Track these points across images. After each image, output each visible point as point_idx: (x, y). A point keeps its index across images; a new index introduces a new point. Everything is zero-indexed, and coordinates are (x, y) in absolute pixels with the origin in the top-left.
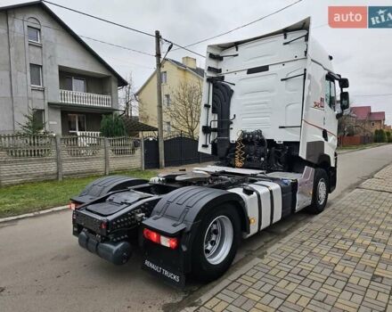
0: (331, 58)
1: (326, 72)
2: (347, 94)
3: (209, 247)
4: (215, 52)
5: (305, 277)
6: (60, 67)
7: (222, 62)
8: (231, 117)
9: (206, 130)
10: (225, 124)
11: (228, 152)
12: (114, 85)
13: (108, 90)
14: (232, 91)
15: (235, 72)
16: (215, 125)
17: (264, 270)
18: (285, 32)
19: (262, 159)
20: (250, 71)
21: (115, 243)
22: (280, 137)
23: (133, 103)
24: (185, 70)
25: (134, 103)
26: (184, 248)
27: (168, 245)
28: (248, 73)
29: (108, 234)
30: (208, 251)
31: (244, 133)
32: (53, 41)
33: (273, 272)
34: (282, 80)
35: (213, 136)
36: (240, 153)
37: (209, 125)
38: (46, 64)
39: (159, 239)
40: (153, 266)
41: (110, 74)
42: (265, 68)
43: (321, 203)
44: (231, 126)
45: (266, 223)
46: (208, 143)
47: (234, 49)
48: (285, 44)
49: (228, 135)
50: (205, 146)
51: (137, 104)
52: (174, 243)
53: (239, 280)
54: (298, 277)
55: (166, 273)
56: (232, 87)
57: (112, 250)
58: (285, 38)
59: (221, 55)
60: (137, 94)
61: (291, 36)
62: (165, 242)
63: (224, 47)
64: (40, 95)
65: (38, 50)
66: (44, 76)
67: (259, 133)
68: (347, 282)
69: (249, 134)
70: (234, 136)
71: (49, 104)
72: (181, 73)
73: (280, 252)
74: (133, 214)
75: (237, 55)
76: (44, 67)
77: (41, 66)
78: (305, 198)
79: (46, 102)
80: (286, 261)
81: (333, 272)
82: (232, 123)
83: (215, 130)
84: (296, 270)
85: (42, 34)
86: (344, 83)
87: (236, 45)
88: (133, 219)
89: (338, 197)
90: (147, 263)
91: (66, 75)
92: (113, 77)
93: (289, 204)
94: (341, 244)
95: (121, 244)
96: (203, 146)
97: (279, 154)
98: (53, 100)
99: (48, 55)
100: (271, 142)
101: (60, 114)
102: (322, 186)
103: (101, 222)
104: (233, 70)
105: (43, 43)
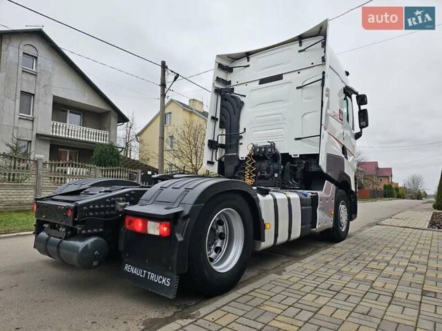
0: (347, 74)
1: (344, 86)
2: (365, 111)
3: (213, 254)
4: (225, 63)
5: (338, 292)
6: (54, 97)
7: (232, 74)
8: (241, 130)
9: (213, 145)
10: (234, 138)
11: (237, 169)
12: (113, 120)
13: (106, 125)
14: (243, 103)
15: (246, 83)
16: (222, 140)
17: (283, 285)
18: (300, 39)
19: (276, 175)
20: (262, 81)
21: (83, 237)
22: (296, 150)
23: (133, 144)
24: (191, 112)
25: (135, 144)
26: (180, 238)
27: (157, 233)
28: (260, 83)
29: (75, 223)
30: (212, 260)
31: (255, 148)
32: (51, 71)
33: (296, 287)
34: (297, 88)
35: (220, 153)
36: (251, 169)
37: (216, 140)
38: (39, 92)
39: (145, 226)
40: (134, 271)
41: (110, 109)
42: (279, 77)
43: (343, 230)
44: (240, 142)
45: (283, 238)
46: (214, 160)
47: (246, 59)
48: (300, 51)
49: (237, 151)
50: (211, 163)
51: (137, 144)
52: (165, 229)
53: (253, 293)
54: (328, 292)
55: (152, 276)
56: (242, 99)
57: (78, 248)
58: (301, 46)
59: (231, 66)
60: (139, 134)
61: (306, 43)
62: (154, 229)
63: (235, 58)
64: (28, 125)
65: (32, 78)
66: (35, 105)
67: (273, 146)
68: (393, 297)
69: (260, 148)
70: (244, 152)
71: (37, 135)
72: (187, 115)
73: (301, 270)
74: (114, 202)
75: (248, 66)
76: (36, 96)
77: (34, 95)
78: (326, 217)
79: (34, 133)
80: (311, 278)
81: (372, 287)
82: (241, 137)
83: (222, 146)
84: (325, 286)
85: (39, 63)
86: (362, 100)
87: (248, 55)
88: (113, 209)
89: (358, 231)
90: (127, 267)
91: (61, 108)
92: (113, 112)
93: (309, 219)
94: (373, 265)
95: (92, 240)
96: (209, 162)
97: (295, 169)
98: (42, 131)
99: (42, 83)
100: (286, 156)
101: (49, 147)
102: (343, 209)
103: (67, 209)
104: (243, 81)
105: (39, 71)
